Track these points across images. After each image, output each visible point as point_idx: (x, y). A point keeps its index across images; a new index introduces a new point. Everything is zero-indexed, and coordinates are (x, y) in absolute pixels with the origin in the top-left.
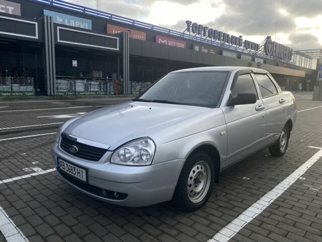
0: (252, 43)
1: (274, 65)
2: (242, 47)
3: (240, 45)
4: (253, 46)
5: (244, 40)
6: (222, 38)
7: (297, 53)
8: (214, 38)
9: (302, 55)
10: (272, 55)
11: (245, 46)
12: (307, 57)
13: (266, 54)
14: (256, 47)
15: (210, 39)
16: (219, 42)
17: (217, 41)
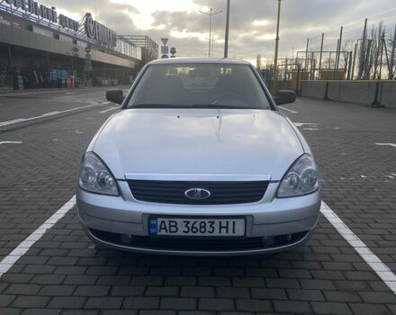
0: (70, 20)
1: (99, 50)
2: (57, 24)
3: (54, 20)
4: (72, 24)
5: (58, 15)
6: (27, 7)
7: (121, 38)
8: (15, 5)
9: (126, 41)
10: (95, 38)
11: (61, 23)
12: (131, 44)
13: (88, 36)
14: (75, 25)
15: (9, 6)
16: (24, 12)
17: (20, 9)
